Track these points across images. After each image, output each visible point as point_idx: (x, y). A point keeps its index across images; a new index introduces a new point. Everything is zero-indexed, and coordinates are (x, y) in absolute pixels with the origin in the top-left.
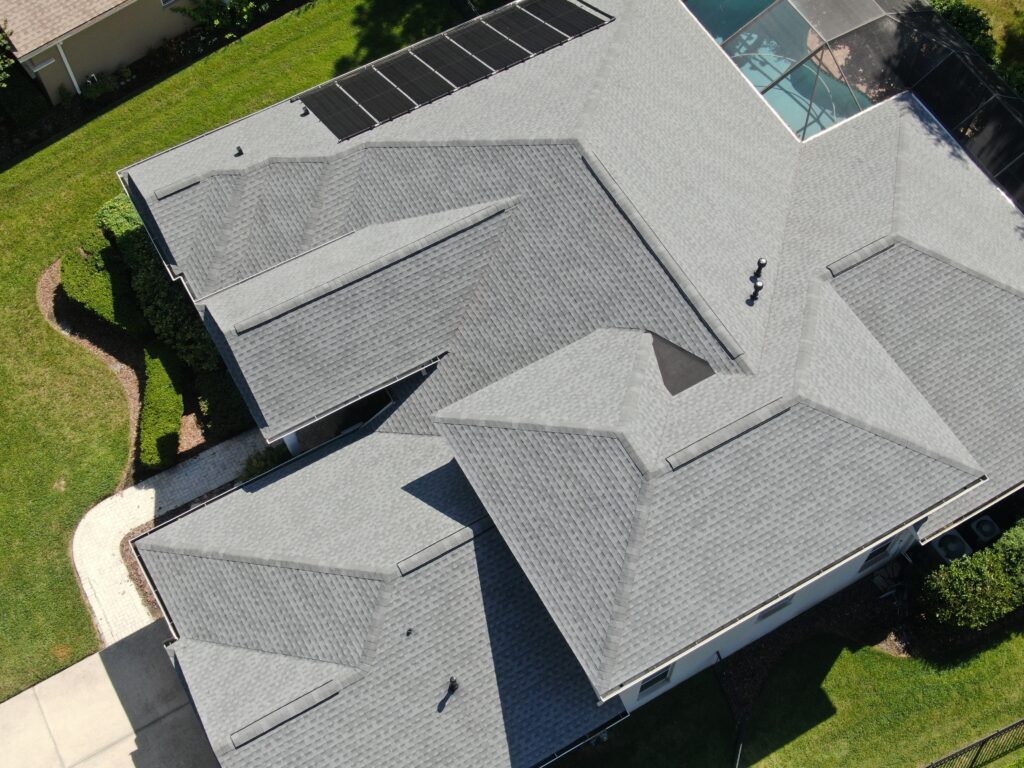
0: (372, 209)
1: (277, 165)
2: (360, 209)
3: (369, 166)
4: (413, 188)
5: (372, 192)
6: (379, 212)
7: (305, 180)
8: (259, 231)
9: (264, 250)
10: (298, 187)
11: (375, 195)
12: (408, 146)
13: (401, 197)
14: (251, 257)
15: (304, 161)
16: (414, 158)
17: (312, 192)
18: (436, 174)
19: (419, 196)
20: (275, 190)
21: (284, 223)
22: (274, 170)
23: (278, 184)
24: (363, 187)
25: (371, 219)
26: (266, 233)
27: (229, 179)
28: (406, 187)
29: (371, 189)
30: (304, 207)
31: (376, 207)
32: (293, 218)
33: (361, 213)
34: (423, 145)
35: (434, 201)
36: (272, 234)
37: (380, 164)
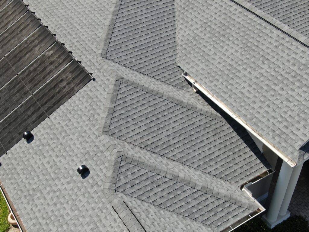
0: (163, 61)
1: (112, 127)
2: (161, 71)
3: (124, 58)
4: (151, 27)
5: (148, 59)
6: (166, 56)
7: (135, 101)
8: (177, 151)
9: (196, 148)
10: (139, 109)
11: (151, 57)
12: (113, 24)
13: (157, 38)
14: (201, 163)
15: (114, 100)
16: (125, 22)
17: (147, 95)
18: (144, 9)
19: (159, 24)
20: (138, 131)
21: (173, 125)
22: (116, 131)
23: (132, 128)
24: (141, 66)
25: (171, 63)
26: (180, 144)
27: (123, 170)
28: (149, 32)
29: (144, 59)
30: (161, 104)
31: (162, 58)
32: (170, 116)
33: (164, 70)
34: (116, 14)
35: (165, 14)
36: (181, 138)
37: (124, 49)
